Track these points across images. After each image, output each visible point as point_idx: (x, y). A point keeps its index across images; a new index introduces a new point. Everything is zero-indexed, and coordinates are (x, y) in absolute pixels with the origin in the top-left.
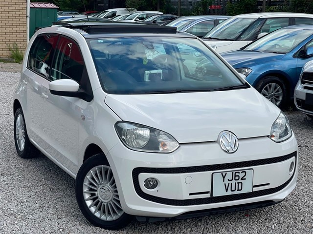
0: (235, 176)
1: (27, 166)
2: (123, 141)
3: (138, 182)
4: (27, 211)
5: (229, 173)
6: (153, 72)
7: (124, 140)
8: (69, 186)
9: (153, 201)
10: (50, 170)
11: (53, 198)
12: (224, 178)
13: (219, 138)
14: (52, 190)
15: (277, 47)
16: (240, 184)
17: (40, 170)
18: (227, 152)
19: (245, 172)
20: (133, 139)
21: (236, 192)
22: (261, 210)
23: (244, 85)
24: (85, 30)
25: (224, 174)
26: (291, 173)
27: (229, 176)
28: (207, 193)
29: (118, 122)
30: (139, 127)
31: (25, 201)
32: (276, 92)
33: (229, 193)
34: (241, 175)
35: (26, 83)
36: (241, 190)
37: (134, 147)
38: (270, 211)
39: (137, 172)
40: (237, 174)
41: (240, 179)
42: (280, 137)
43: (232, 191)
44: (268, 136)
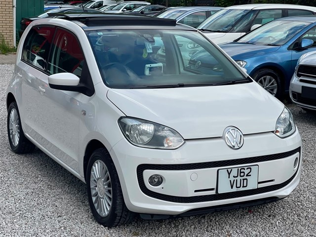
0: (240, 172)
1: (22, 162)
2: (127, 137)
3: (143, 179)
4: (26, 209)
5: (235, 169)
6: (153, 65)
7: (127, 135)
8: (66, 183)
9: (157, 198)
10: (46, 166)
11: (52, 195)
12: (229, 174)
13: (224, 134)
14: (49, 187)
15: (271, 39)
16: (245, 181)
17: (35, 166)
18: (233, 148)
19: (251, 168)
20: (137, 134)
21: (242, 189)
22: (264, 206)
23: (246, 79)
24: (83, 22)
25: (229, 170)
26: (295, 169)
27: (234, 172)
28: (212, 189)
29: (121, 118)
30: (143, 122)
31: (23, 198)
32: (270, 85)
33: (235, 190)
34: (247, 171)
35: (21, 76)
36: (246, 187)
37: (137, 143)
38: (273, 207)
39: (141, 168)
40: (242, 171)
41: (245, 175)
42: (285, 133)
43: (237, 187)
44: (273, 132)
